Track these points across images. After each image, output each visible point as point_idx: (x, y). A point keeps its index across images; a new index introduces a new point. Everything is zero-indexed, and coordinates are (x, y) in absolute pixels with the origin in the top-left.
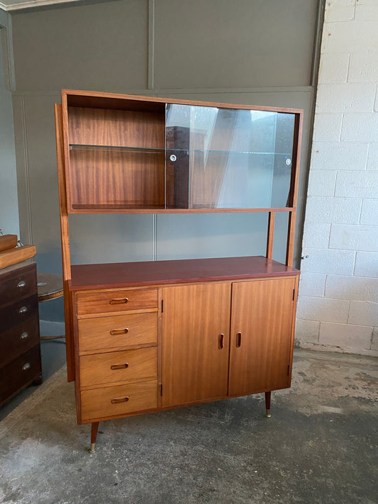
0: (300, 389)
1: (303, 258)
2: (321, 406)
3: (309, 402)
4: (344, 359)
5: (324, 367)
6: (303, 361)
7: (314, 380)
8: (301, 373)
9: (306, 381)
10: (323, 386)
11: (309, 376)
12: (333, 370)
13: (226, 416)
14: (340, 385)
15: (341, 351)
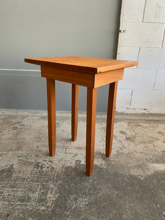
0: (125, 148)
1: (120, 31)
2: (152, 165)
3: (138, 161)
4: (151, 118)
5: (139, 126)
6: (120, 121)
7: (135, 137)
8: (122, 132)
9: (127, 139)
10: (144, 142)
11: (129, 133)
12: (146, 128)
13: (48, 196)
14: (158, 139)
15: (147, 113)
